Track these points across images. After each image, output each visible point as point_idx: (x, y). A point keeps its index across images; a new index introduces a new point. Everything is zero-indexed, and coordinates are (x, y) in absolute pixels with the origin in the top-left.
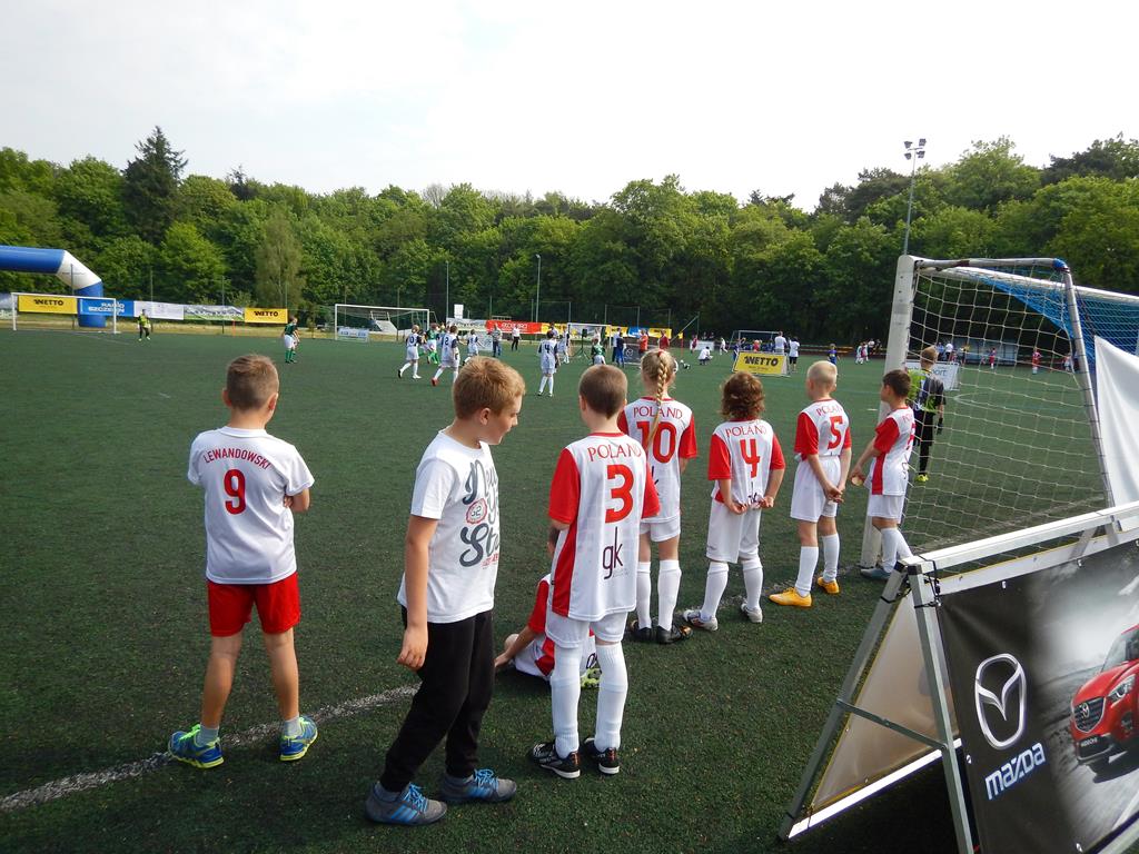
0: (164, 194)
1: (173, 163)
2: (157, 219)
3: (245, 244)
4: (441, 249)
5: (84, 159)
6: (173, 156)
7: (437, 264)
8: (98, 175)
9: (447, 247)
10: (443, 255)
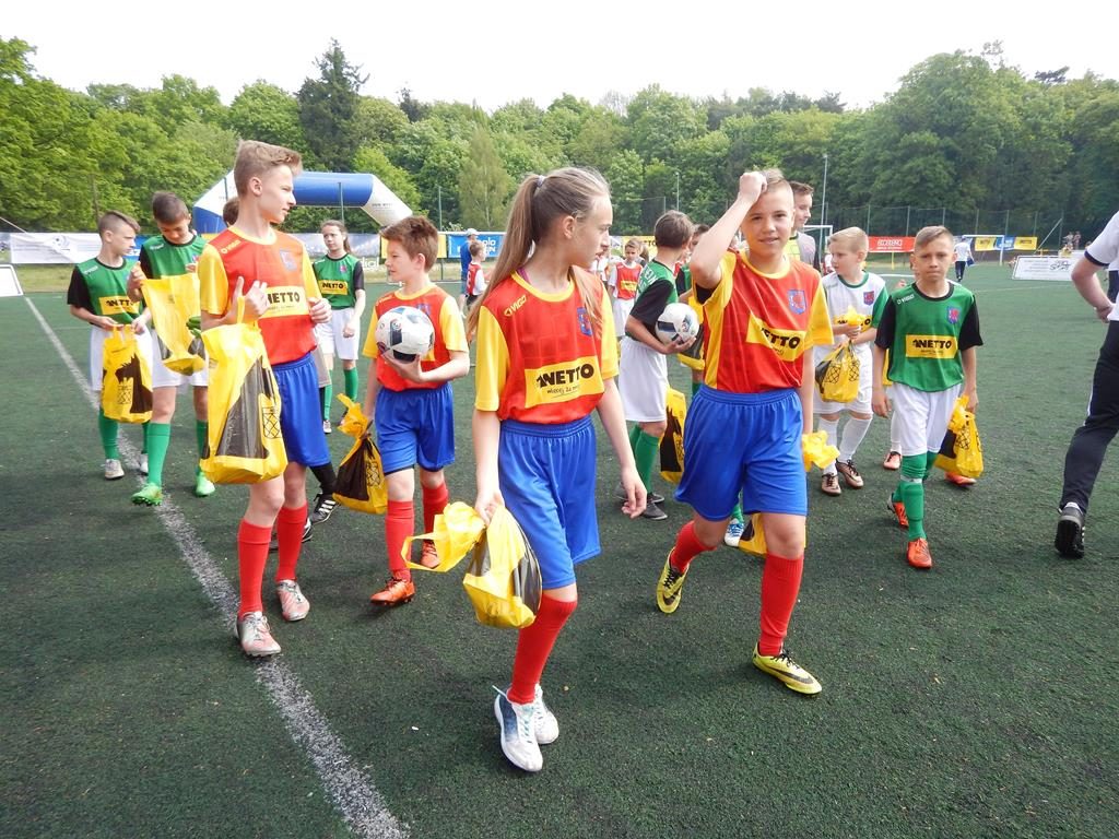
0: (347, 116)
1: (353, 79)
2: (342, 145)
3: (435, 168)
4: (655, 160)
5: (255, 82)
6: (351, 71)
7: (653, 177)
8: (271, 98)
9: (662, 157)
10: (658, 166)
